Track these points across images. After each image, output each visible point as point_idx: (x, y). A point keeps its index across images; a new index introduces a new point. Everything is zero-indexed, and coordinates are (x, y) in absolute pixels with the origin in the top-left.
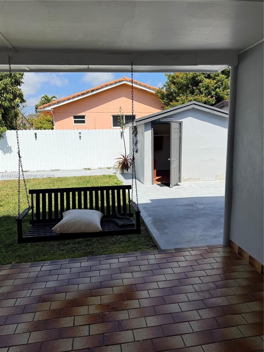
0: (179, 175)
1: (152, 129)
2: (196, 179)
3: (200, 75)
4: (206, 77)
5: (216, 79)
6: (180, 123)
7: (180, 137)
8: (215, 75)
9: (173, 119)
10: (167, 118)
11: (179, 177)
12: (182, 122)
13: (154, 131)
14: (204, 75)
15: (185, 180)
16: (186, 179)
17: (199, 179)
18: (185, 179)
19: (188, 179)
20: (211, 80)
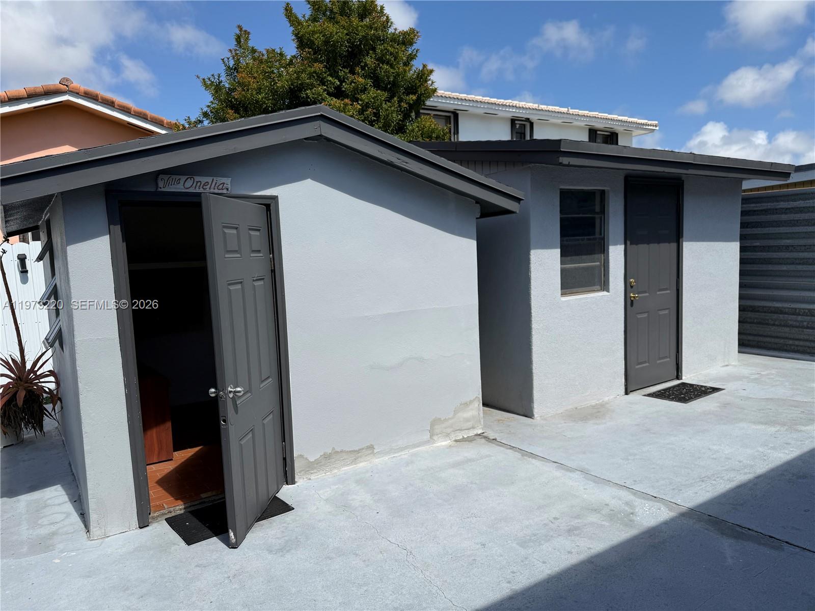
0: (284, 450)
1: (117, 229)
2: (358, 451)
3: (312, 86)
4: (329, 94)
5: (361, 100)
6: (268, 206)
7: (273, 271)
8: (356, 89)
9: (227, 181)
10: (197, 178)
11: (285, 459)
12: (275, 198)
13: (126, 237)
14: (323, 84)
15: (312, 467)
16: (317, 462)
17: (371, 447)
18: (312, 460)
19: (327, 457)
20: (346, 100)
